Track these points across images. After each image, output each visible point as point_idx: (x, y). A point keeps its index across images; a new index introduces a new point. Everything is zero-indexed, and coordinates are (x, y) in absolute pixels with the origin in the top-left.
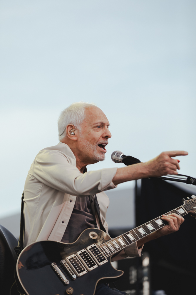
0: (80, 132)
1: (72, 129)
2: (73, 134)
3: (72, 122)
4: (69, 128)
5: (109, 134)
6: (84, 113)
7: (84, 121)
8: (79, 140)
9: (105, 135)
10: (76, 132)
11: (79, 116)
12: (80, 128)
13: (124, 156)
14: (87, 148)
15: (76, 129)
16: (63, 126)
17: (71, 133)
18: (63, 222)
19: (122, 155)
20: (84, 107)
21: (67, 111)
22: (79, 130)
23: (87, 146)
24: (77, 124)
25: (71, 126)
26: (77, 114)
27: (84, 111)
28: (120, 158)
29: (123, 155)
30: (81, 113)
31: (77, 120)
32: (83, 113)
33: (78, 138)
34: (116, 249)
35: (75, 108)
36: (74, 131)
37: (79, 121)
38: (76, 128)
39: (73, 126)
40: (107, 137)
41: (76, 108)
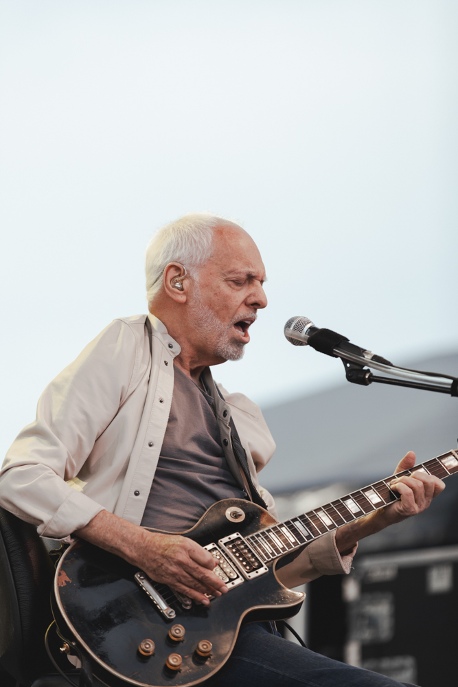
0: (196, 284)
1: (177, 274)
2: (179, 286)
3: (179, 258)
4: (172, 273)
5: (263, 300)
6: (210, 240)
7: (209, 260)
8: (191, 303)
9: (252, 300)
10: (186, 283)
11: (197, 248)
12: (196, 276)
13: (312, 329)
14: (207, 326)
15: (188, 277)
16: (159, 264)
17: (175, 283)
18: (137, 494)
19: (309, 326)
20: (213, 228)
21: (171, 231)
22: (193, 281)
23: (206, 322)
24: (191, 264)
25: (178, 269)
26: (195, 241)
27: (211, 238)
28: (304, 334)
29: (310, 328)
30: (205, 241)
31: (192, 256)
32: (208, 241)
33: (189, 298)
34: (289, 545)
35: (191, 227)
36: (182, 280)
37: (196, 259)
38: (188, 273)
39: (182, 270)
40: (257, 305)
41: (193, 226)
